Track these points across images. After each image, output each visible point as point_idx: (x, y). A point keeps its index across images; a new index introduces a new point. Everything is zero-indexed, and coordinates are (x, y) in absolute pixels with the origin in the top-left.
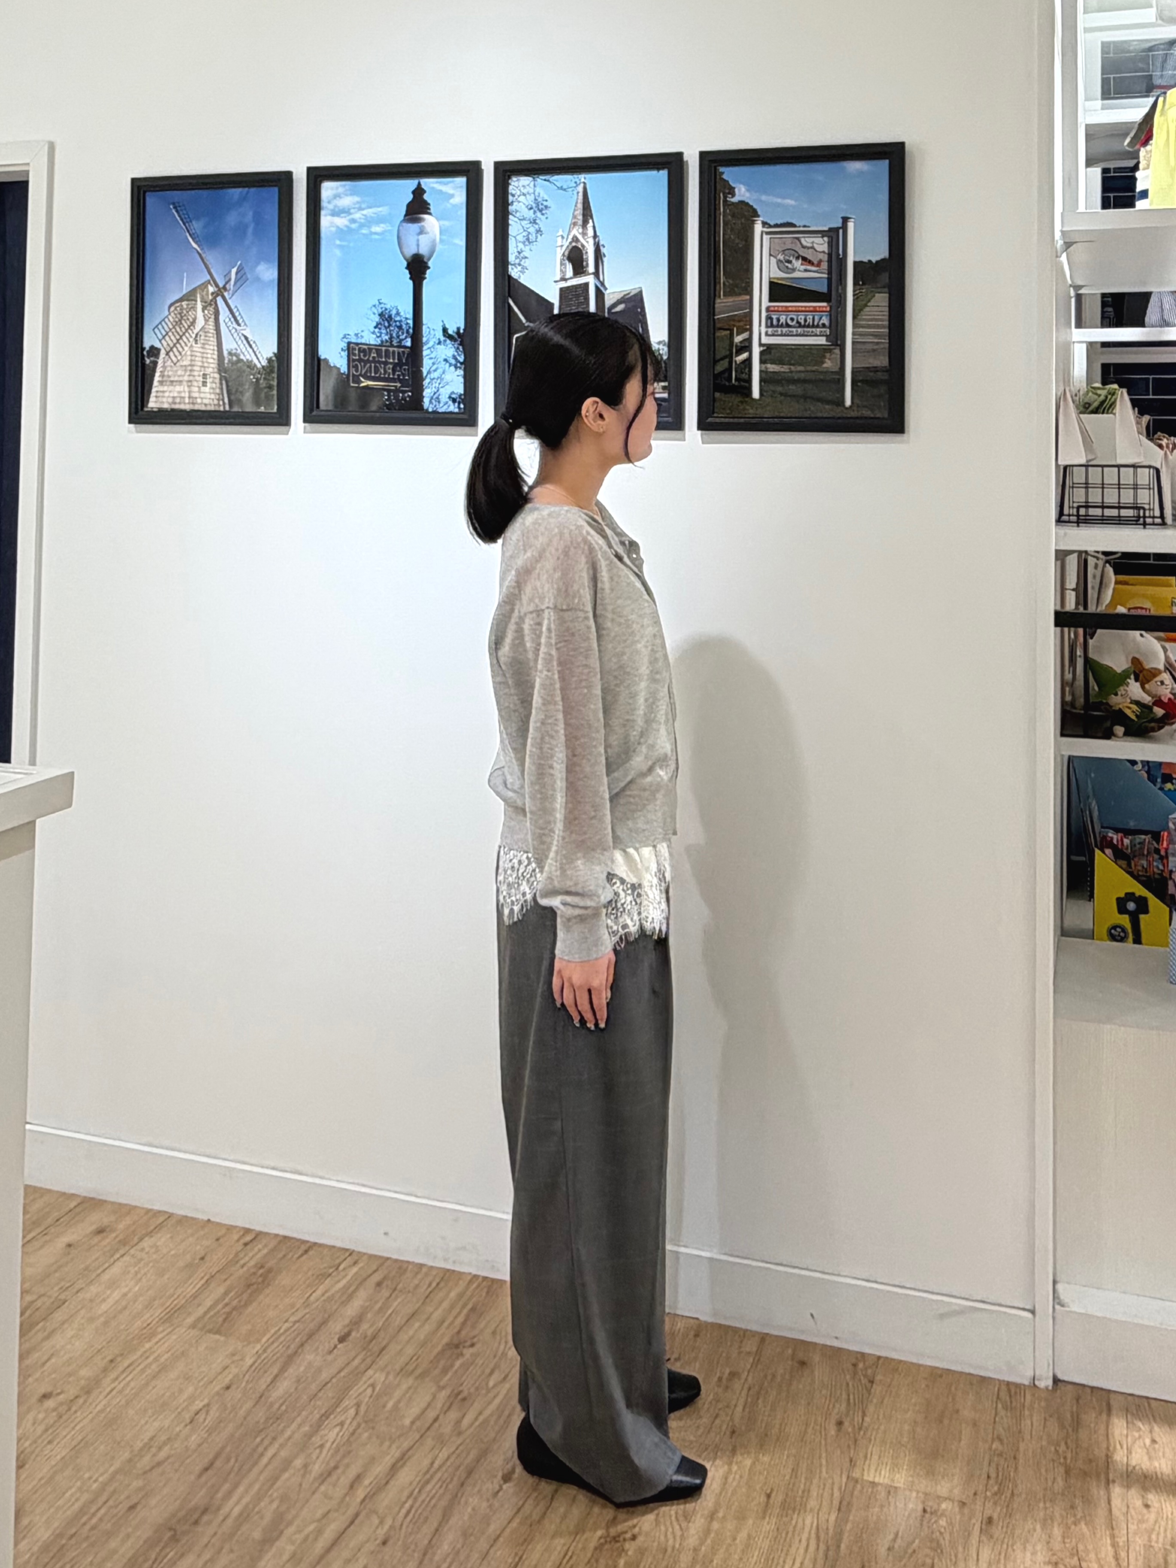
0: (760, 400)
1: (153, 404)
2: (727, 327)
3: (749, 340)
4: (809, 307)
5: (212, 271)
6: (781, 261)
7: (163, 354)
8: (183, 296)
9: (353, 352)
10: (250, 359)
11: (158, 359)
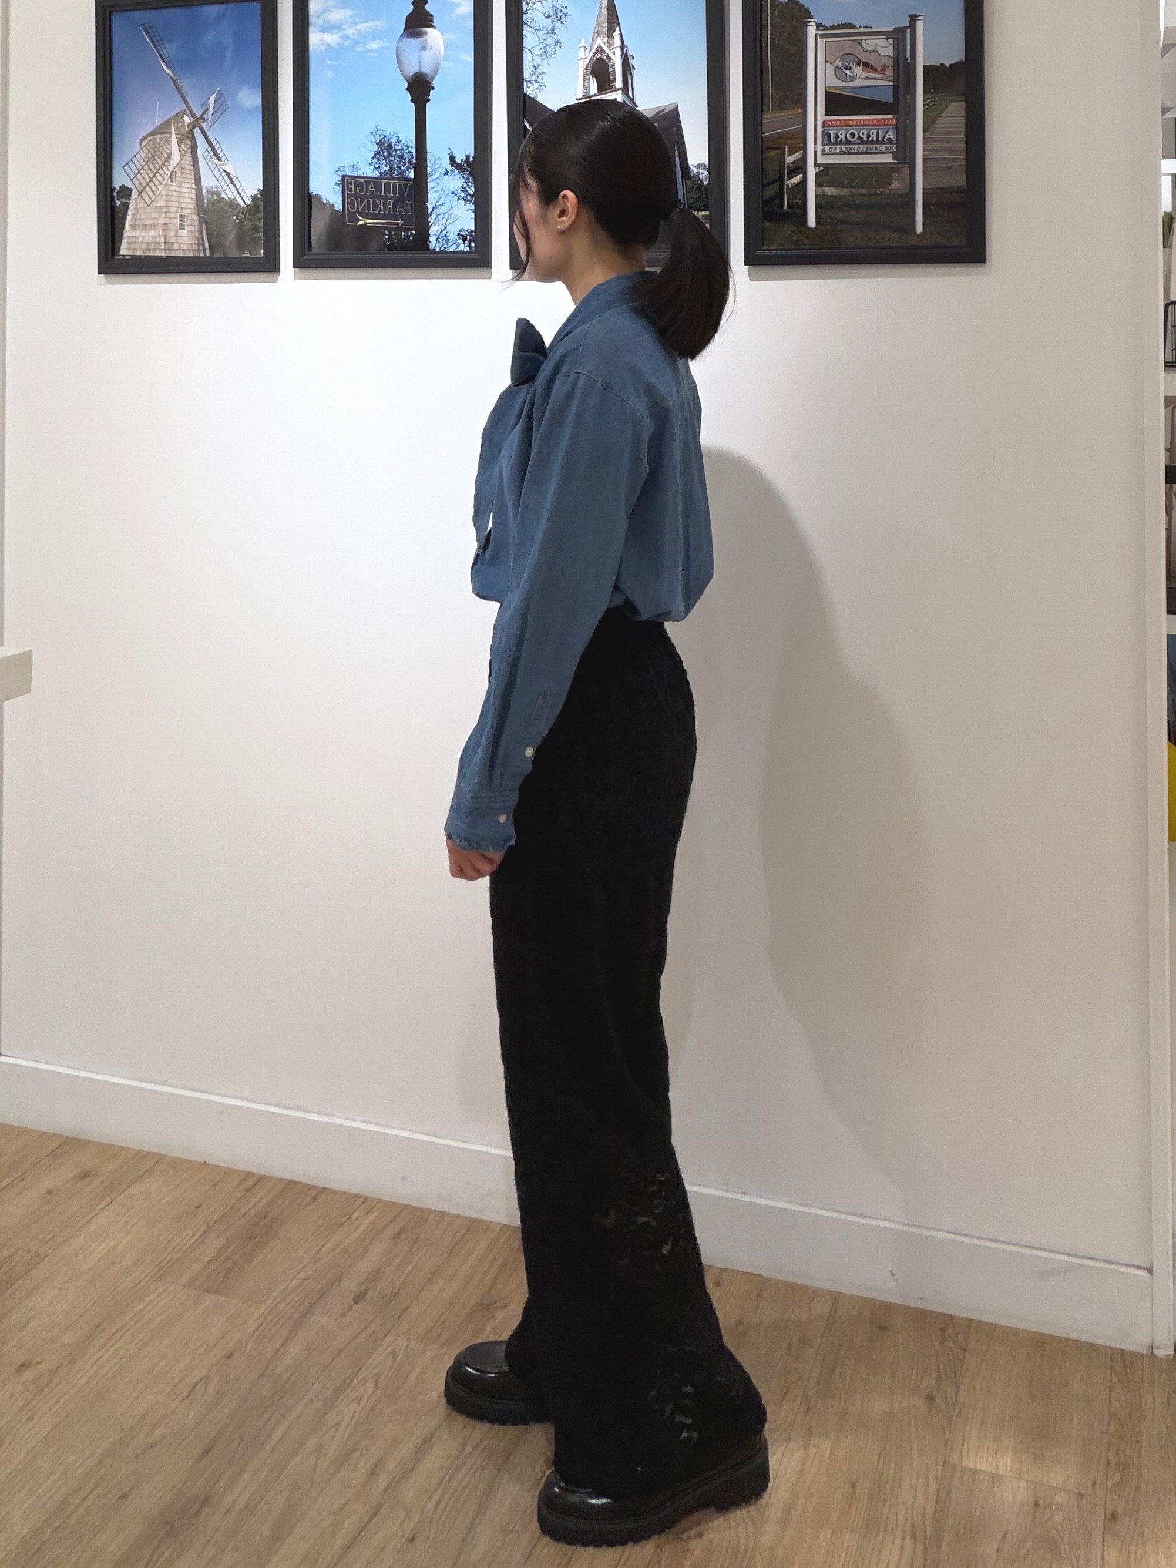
0: (816, 228)
1: (125, 250)
2: (777, 146)
3: (804, 160)
4: (872, 120)
5: (188, 99)
6: (841, 69)
7: (135, 194)
8: (157, 127)
9: (348, 186)
10: (233, 197)
11: (130, 200)
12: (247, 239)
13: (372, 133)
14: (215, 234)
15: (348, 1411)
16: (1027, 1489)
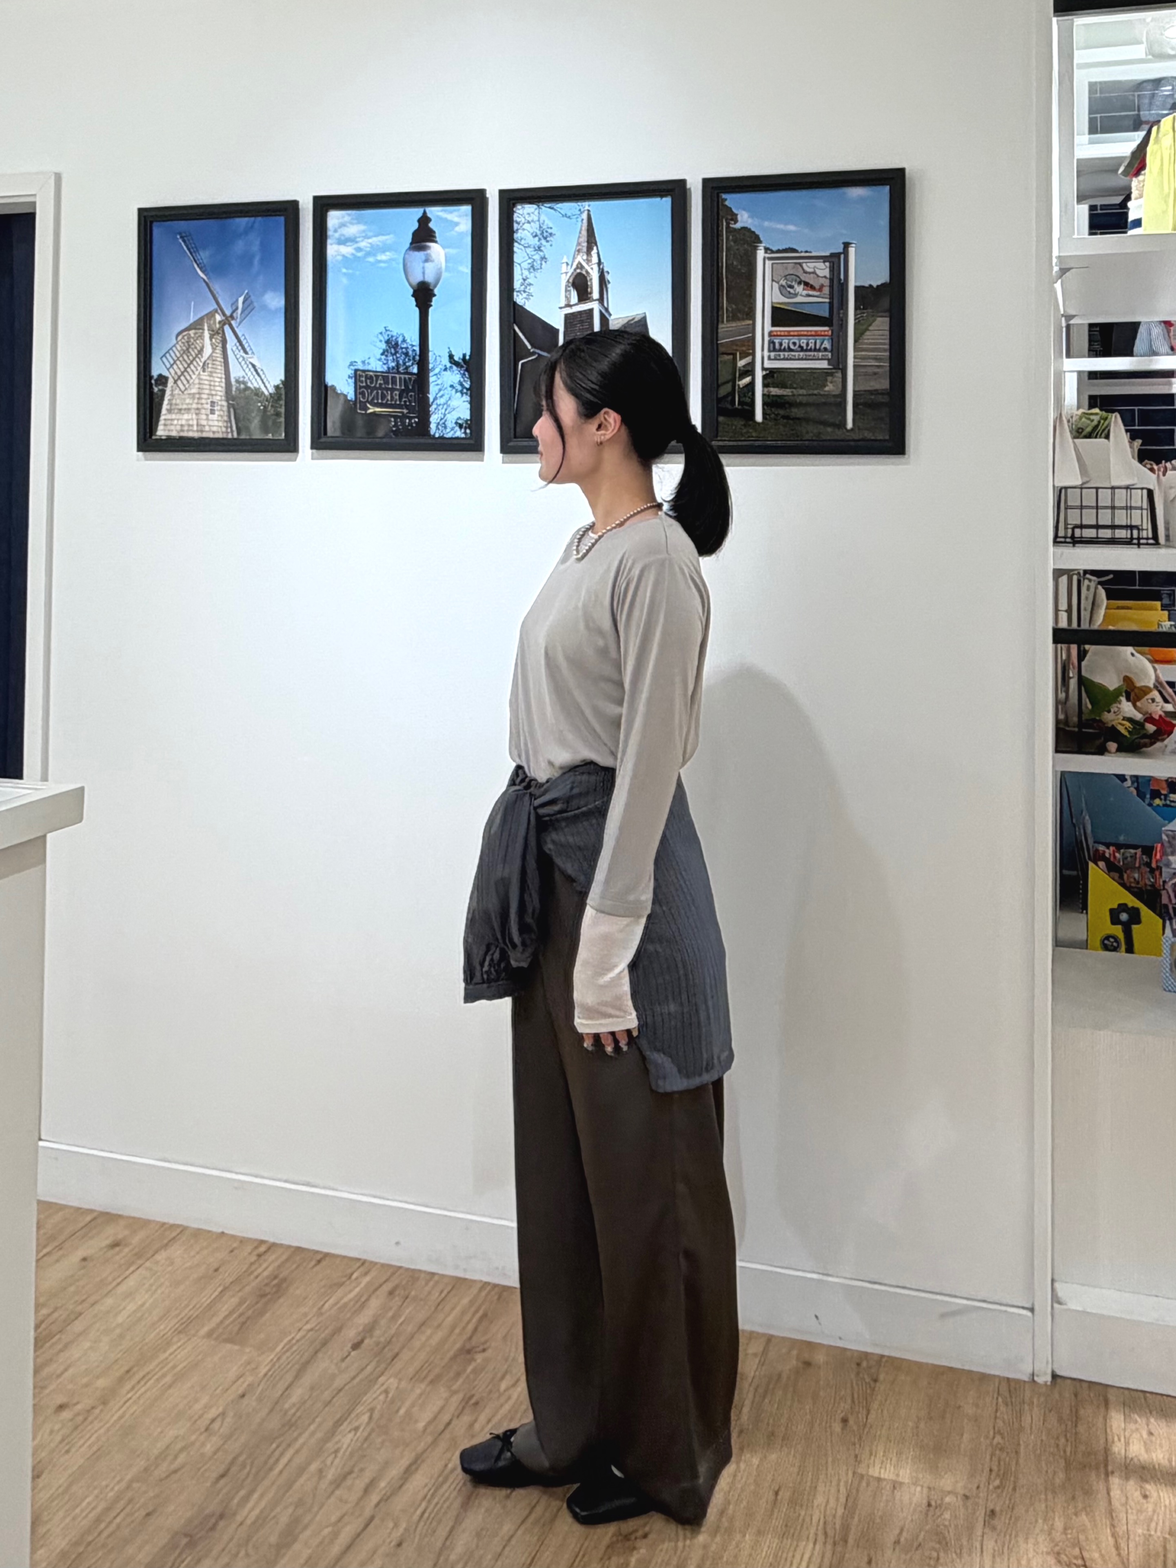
0: (762, 422)
1: (161, 431)
2: (730, 352)
3: (753, 364)
4: (811, 331)
5: (220, 300)
6: (783, 286)
7: (170, 382)
8: (191, 325)
9: (359, 379)
10: (258, 387)
11: (166, 387)
12: (270, 423)
14: (241, 418)
15: (346, 1440)
16: (922, 1492)
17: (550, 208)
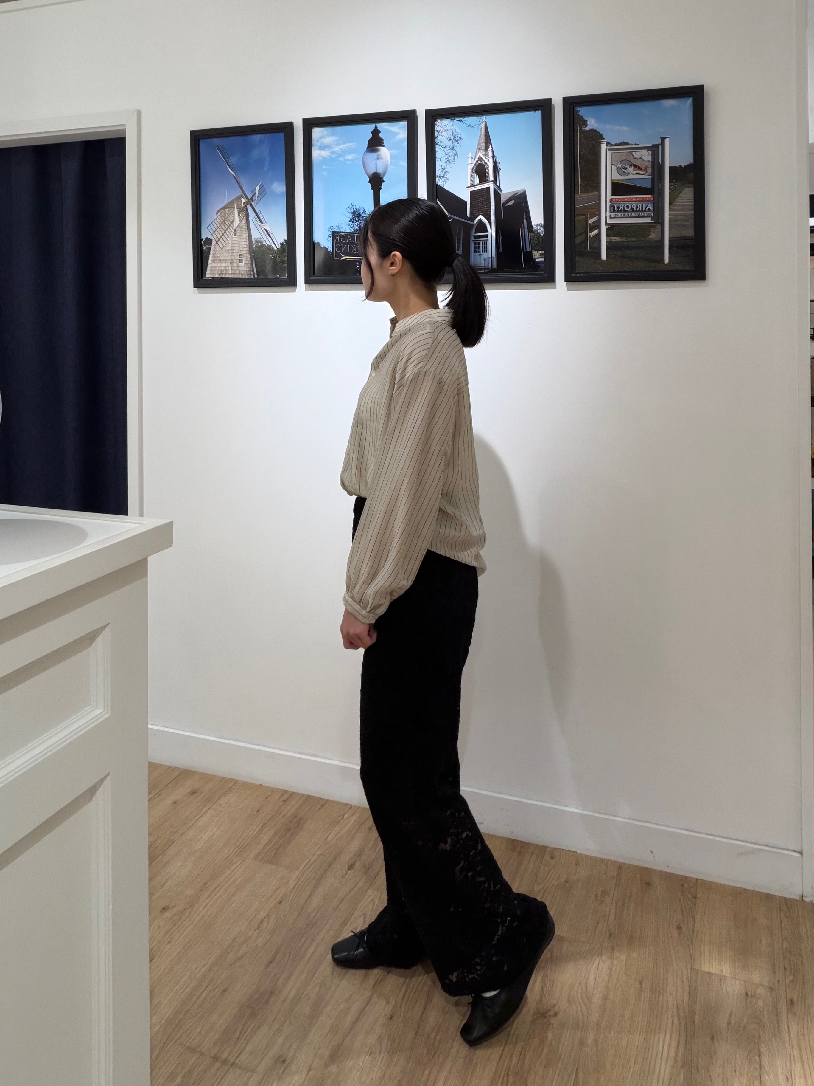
0: (606, 260)
1: (208, 275)
2: (583, 213)
3: (599, 221)
4: (639, 198)
5: (243, 188)
6: (620, 168)
7: (214, 243)
8: (226, 205)
9: (335, 238)
10: (270, 244)
11: (211, 246)
12: (278, 267)
13: (349, 207)
14: (260, 265)
16: (740, 985)
17: (459, 121)
